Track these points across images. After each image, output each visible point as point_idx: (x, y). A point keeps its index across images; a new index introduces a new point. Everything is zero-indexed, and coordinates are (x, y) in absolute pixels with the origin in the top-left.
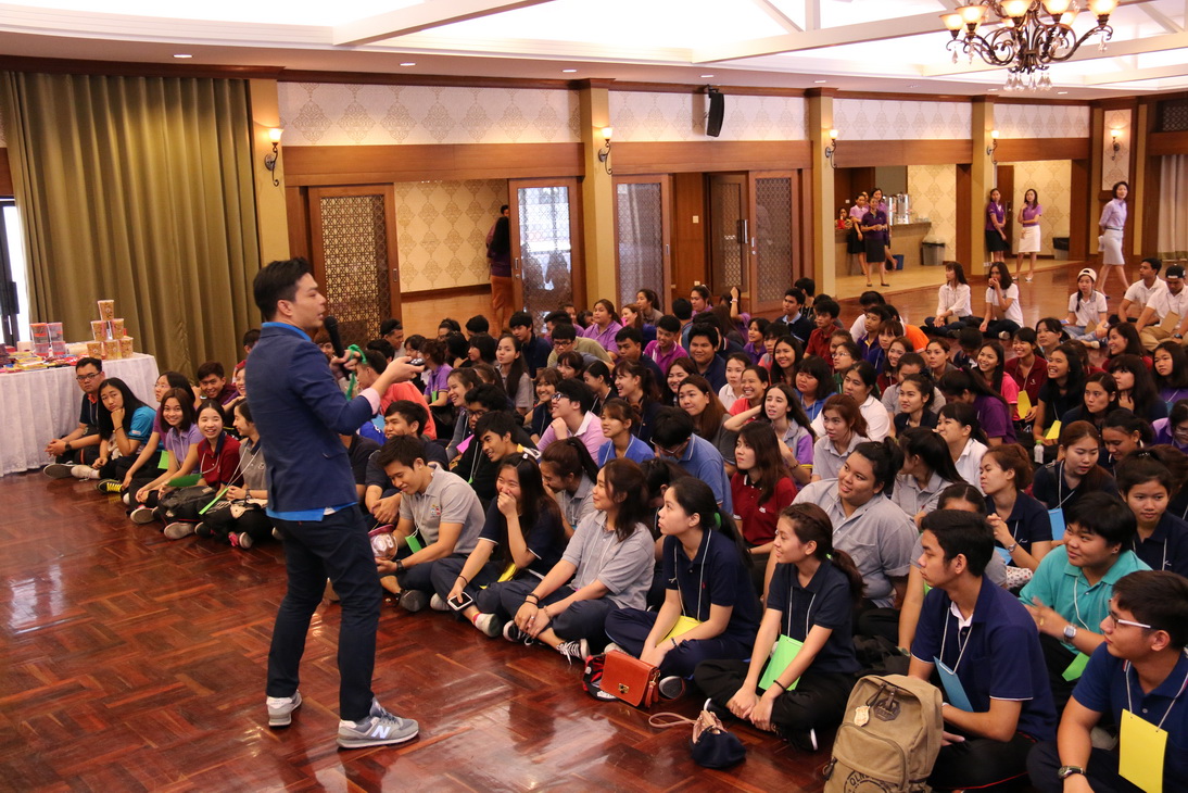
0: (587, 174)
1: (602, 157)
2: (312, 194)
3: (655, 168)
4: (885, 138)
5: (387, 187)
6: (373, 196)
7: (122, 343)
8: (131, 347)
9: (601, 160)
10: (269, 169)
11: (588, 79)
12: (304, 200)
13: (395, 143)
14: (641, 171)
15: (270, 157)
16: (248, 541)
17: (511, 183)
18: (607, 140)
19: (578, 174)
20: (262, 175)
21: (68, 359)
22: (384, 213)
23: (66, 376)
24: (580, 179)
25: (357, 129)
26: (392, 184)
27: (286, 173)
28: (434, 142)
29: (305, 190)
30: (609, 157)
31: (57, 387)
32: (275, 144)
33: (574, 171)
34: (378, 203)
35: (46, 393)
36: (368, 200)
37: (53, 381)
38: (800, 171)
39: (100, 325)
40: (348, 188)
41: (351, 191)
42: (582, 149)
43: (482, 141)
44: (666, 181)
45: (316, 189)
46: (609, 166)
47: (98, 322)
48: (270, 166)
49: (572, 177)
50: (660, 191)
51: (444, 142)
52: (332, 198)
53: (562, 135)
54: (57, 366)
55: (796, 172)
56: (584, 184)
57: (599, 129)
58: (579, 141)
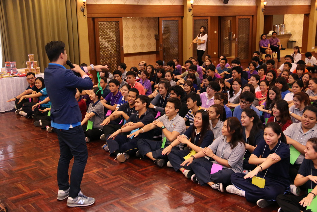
0: (184, 16)
1: (190, 10)
2: (96, 20)
3: (206, 14)
4: (281, 5)
5: (120, 19)
6: (115, 22)
7: (36, 69)
8: (39, 71)
10: (82, 11)
12: (93, 22)
13: (123, 4)
14: (202, 15)
15: (82, 7)
17: (160, 19)
18: (192, 5)
20: (80, 13)
21: (18, 74)
22: (119, 28)
23: (18, 80)
24: (182, 17)
26: (122, 18)
27: (88, 13)
28: (136, 4)
29: (93, 19)
30: (192, 10)
31: (15, 84)
32: (84, 3)
33: (180, 15)
34: (117, 24)
35: (11, 86)
36: (114, 23)
37: (14, 82)
38: (253, 16)
39: (29, 63)
40: (108, 19)
41: (108, 20)
42: (183, 8)
43: (151, 4)
44: (209, 18)
45: (97, 19)
46: (192, 13)
47: (28, 62)
48: (83, 10)
49: (179, 17)
50: (208, 22)
51: (139, 4)
52: (102, 22)
54: (15, 77)
55: (251, 16)
56: (184, 19)
57: (189, 1)
58: (182, 4)
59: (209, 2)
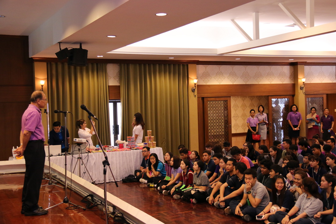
0: (296, 94)
1: (301, 88)
2: (205, 100)
3: (321, 92)
5: (228, 98)
6: (224, 101)
7: (153, 143)
8: (155, 145)
9: (301, 89)
10: (193, 92)
11: (297, 62)
12: (203, 101)
13: (231, 84)
14: (315, 93)
15: (193, 88)
16: (196, 201)
17: (269, 97)
18: (304, 83)
19: (292, 94)
20: (191, 93)
21: (138, 147)
22: (227, 106)
23: (138, 152)
24: (293, 96)
25: (220, 79)
26: (230, 97)
27: (198, 93)
28: (244, 83)
29: (203, 98)
30: (304, 88)
31: (135, 156)
32: (195, 84)
33: (291, 93)
34: (226, 103)
35: (132, 157)
36: (222, 102)
37: (134, 154)
39: (147, 138)
40: (217, 98)
41: (217, 99)
42: (294, 86)
43: (260, 83)
44: (325, 97)
45: (206, 98)
46: (304, 91)
47: (147, 137)
48: (193, 91)
49: (290, 95)
50: (323, 100)
51: (247, 83)
52: (211, 101)
53: (287, 81)
54: (136, 149)
56: (295, 98)
57: (301, 79)
58: (293, 83)
59: (324, 79)
